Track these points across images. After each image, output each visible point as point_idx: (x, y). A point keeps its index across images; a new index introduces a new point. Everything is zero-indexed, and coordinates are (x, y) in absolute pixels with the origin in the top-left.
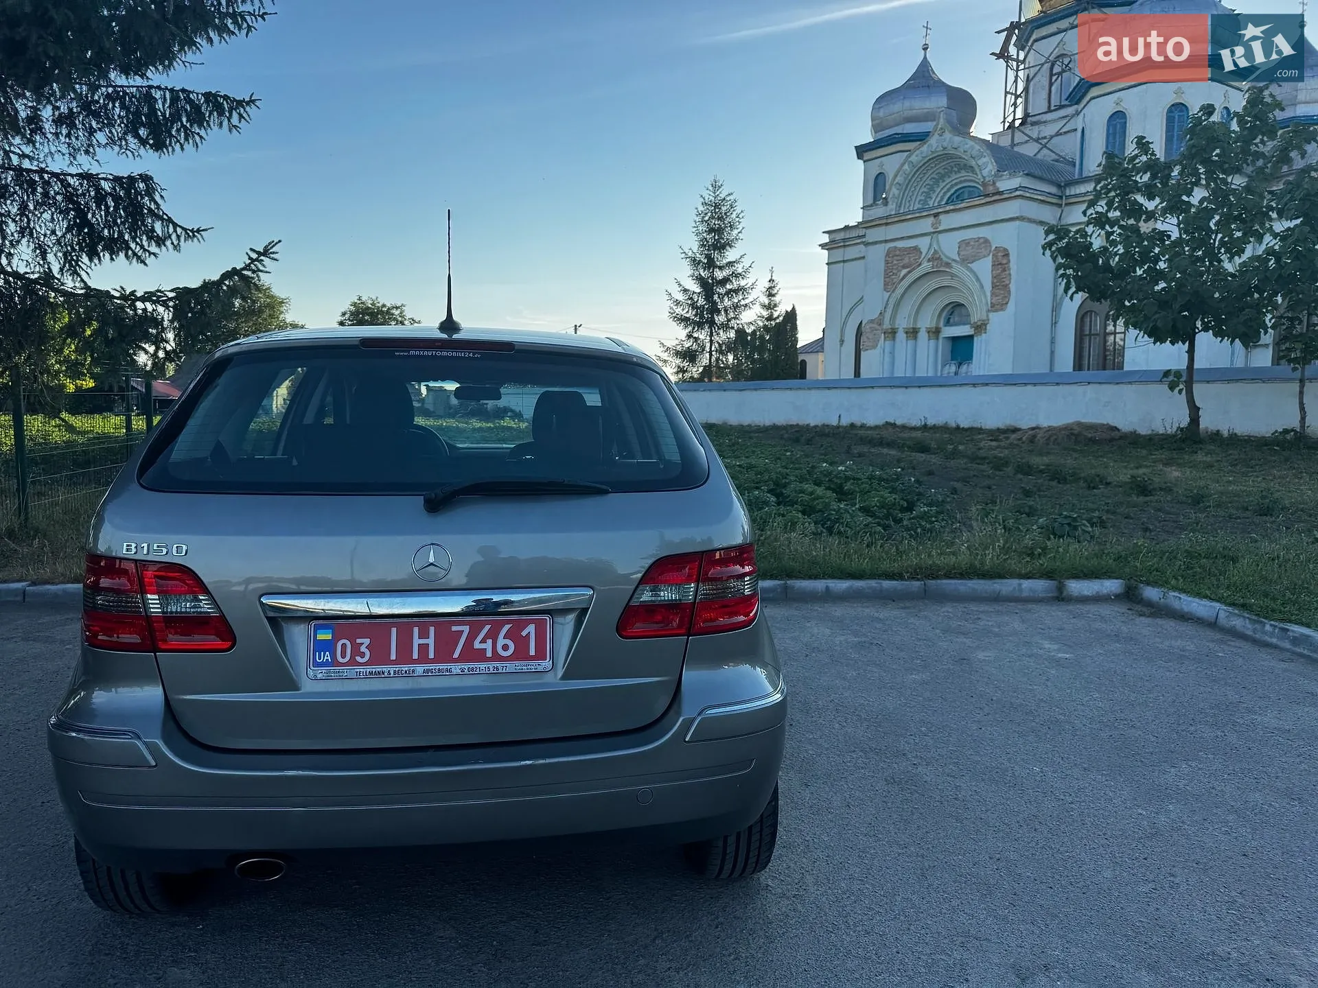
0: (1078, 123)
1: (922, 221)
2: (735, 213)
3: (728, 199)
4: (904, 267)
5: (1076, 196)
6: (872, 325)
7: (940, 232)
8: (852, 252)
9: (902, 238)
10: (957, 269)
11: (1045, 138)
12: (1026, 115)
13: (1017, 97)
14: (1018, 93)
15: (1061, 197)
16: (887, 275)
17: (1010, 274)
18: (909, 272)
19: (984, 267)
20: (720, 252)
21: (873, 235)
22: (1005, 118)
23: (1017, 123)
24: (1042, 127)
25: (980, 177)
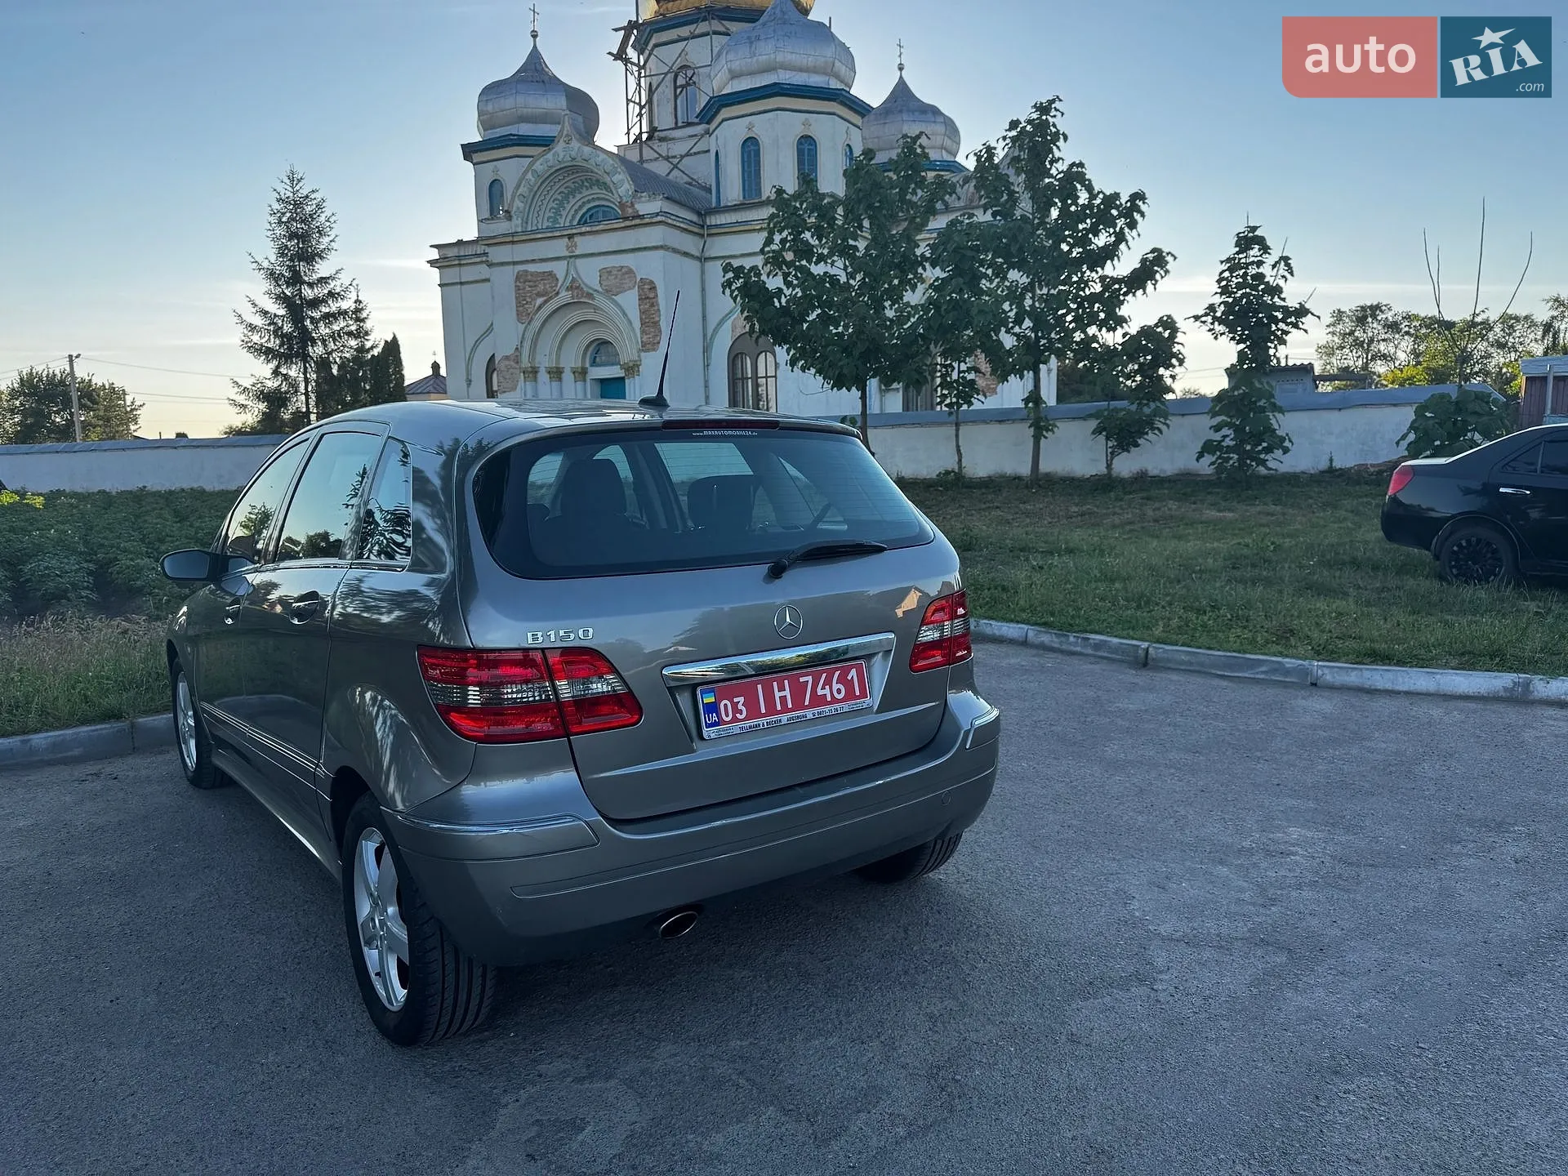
0: (711, 143)
1: (555, 241)
2: (323, 216)
3: (313, 196)
4: (539, 295)
5: (716, 226)
6: (507, 363)
7: (577, 257)
8: (468, 273)
9: (533, 261)
10: (600, 301)
11: (674, 157)
12: (653, 130)
13: (642, 108)
14: (643, 104)
15: (703, 227)
16: (519, 304)
17: (659, 310)
18: (546, 302)
19: (630, 300)
20: (308, 263)
21: (498, 254)
22: (629, 130)
23: (645, 136)
24: (671, 145)
25: (616, 196)
